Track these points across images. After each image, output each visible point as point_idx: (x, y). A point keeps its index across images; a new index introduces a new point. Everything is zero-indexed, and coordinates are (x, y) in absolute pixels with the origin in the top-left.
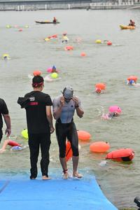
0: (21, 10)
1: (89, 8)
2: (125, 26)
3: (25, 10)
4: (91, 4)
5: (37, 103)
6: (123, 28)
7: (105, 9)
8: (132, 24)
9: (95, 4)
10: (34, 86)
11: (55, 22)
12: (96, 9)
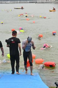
0: (8, 3)
1: (36, 3)
2: (51, 10)
3: (10, 3)
4: (37, 1)
5: (14, 42)
6: (51, 11)
7: (43, 3)
8: (54, 9)
9: (39, 1)
10: (13, 35)
11: (22, 8)
12: (39, 3)
